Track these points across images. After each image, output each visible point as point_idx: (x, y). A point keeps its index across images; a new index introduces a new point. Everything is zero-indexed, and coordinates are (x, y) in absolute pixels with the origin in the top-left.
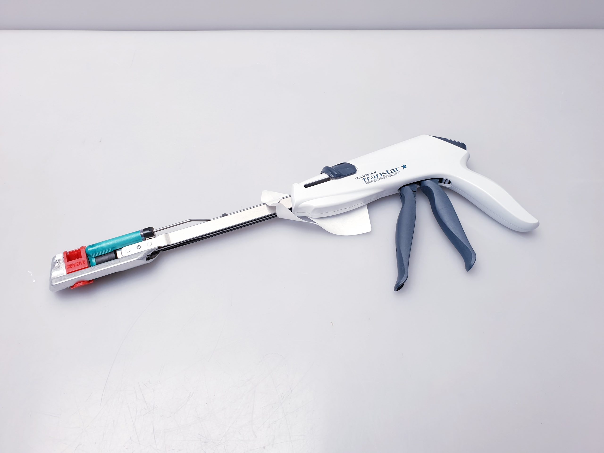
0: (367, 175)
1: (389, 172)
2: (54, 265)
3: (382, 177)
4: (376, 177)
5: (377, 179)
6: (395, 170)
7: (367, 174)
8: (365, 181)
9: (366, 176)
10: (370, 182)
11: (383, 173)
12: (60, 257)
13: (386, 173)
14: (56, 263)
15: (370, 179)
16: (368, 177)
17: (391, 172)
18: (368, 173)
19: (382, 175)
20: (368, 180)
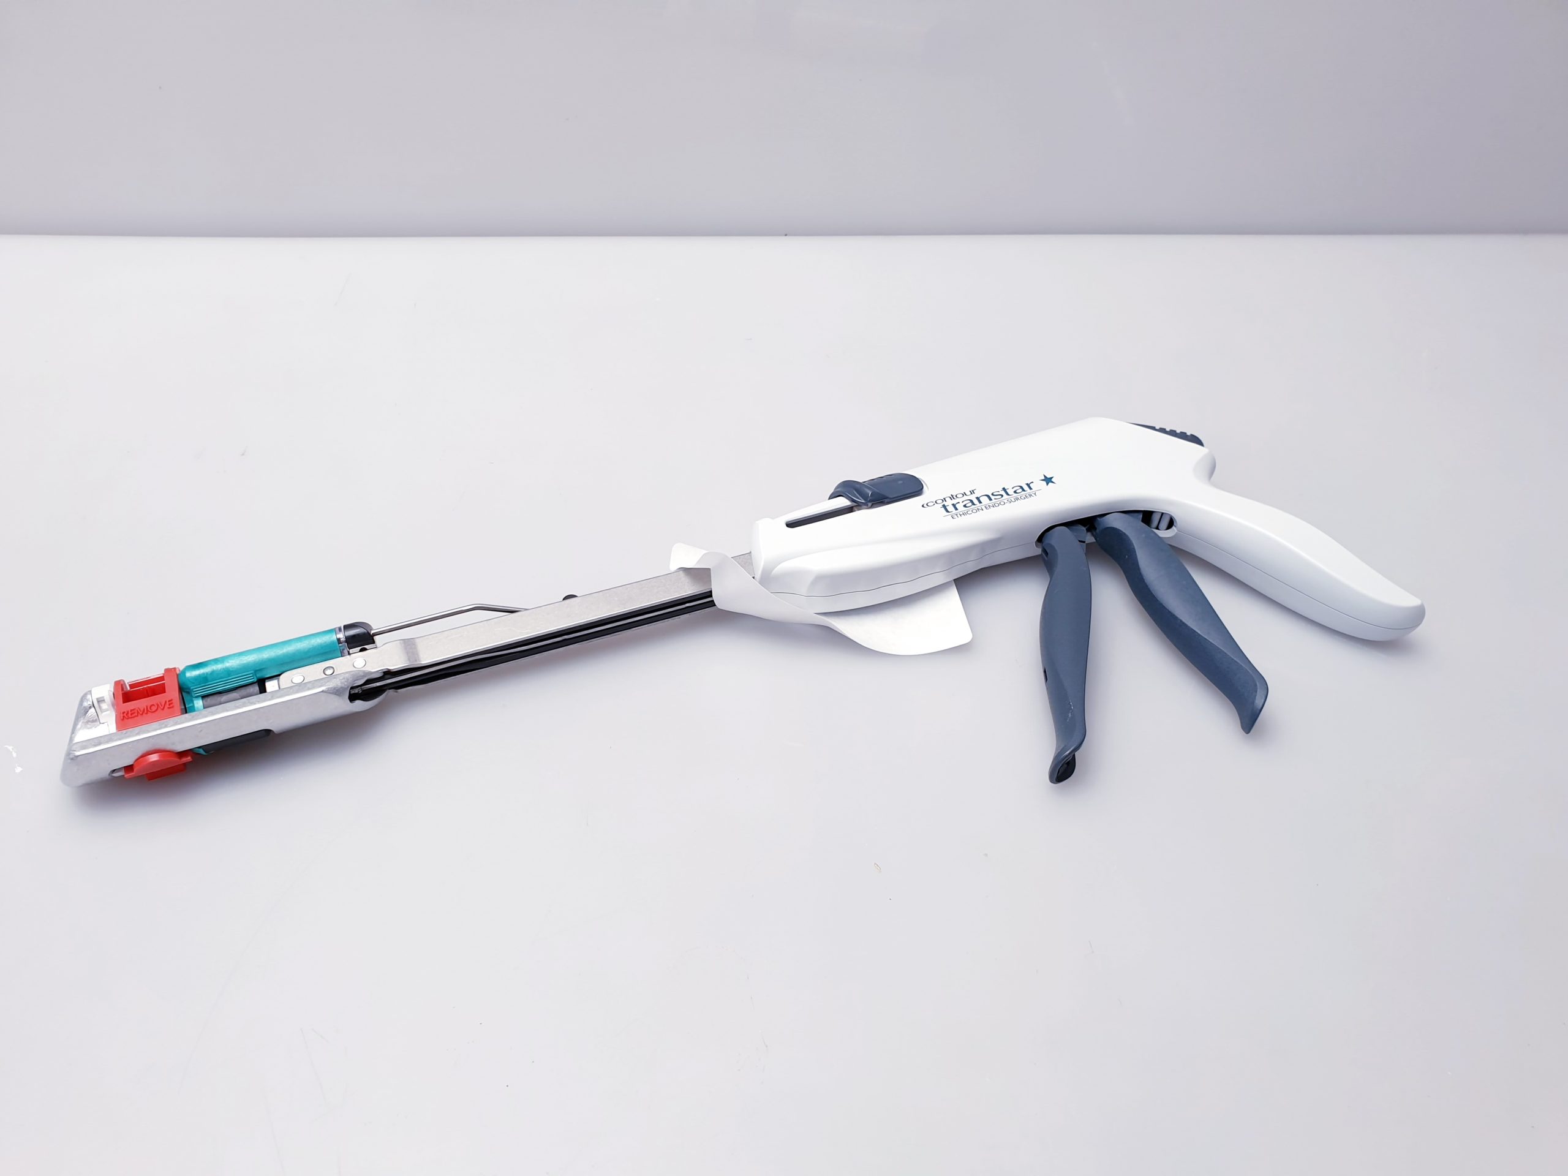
0: (952, 497)
1: (1010, 491)
2: (84, 712)
3: (991, 502)
4: (976, 502)
5: (980, 508)
6: (1026, 488)
7: (952, 495)
8: (947, 511)
9: (948, 499)
10: (961, 513)
11: (992, 494)
12: (105, 691)
13: (1003, 493)
14: (90, 708)
15: (960, 507)
16: (954, 502)
17: (1015, 492)
18: (954, 494)
19: (992, 497)
20: (956, 509)
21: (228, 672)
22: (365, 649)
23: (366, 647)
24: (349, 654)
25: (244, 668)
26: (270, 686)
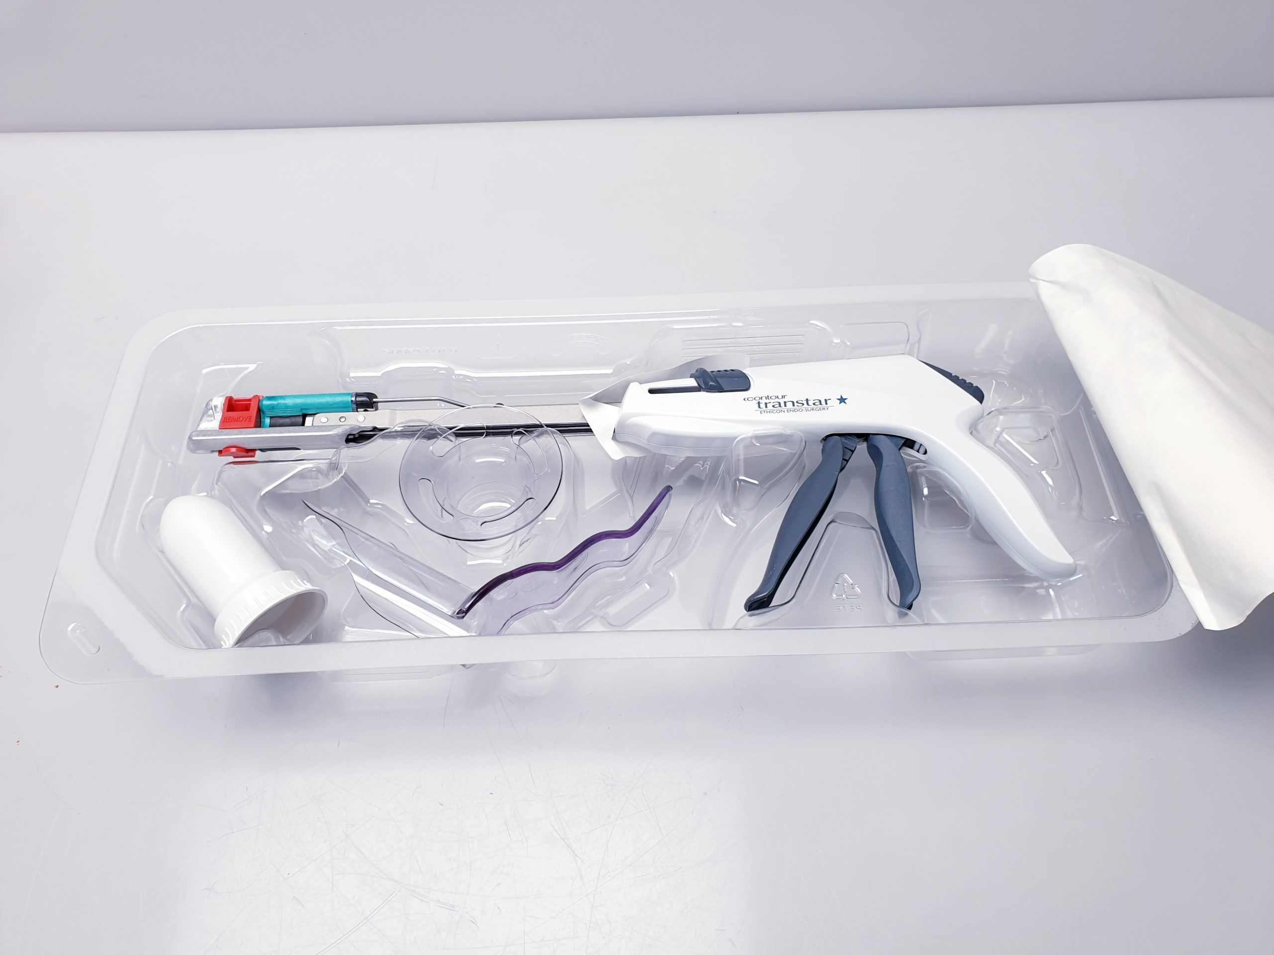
0: (767, 398)
1: (811, 403)
2: (207, 409)
3: (794, 407)
4: (782, 404)
5: (783, 410)
6: (823, 402)
7: (768, 396)
9: (764, 398)
10: (768, 411)
11: (797, 402)
12: (219, 402)
13: (805, 403)
14: (210, 410)
15: (770, 406)
16: (767, 401)
17: (814, 404)
18: (770, 395)
19: (796, 404)
20: (766, 407)
21: (287, 407)
22: (367, 411)
23: (368, 409)
24: (357, 411)
25: (296, 406)
26: (309, 420)
